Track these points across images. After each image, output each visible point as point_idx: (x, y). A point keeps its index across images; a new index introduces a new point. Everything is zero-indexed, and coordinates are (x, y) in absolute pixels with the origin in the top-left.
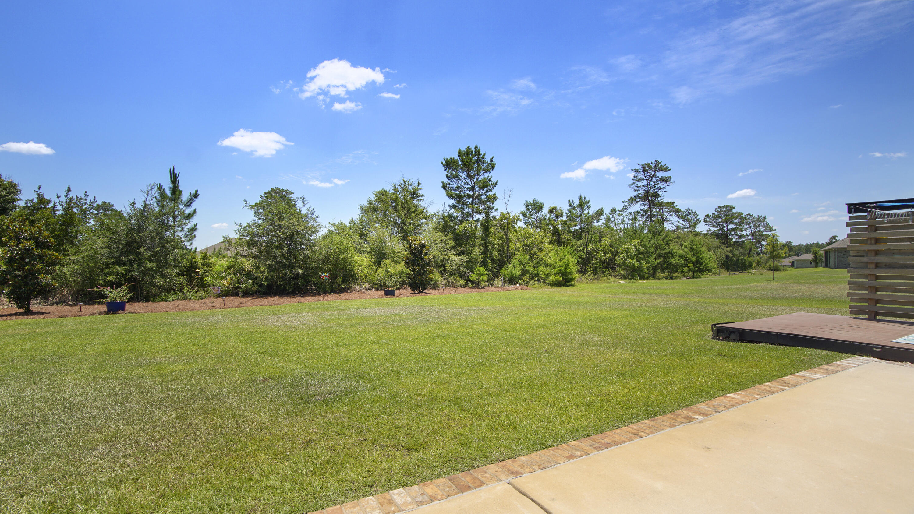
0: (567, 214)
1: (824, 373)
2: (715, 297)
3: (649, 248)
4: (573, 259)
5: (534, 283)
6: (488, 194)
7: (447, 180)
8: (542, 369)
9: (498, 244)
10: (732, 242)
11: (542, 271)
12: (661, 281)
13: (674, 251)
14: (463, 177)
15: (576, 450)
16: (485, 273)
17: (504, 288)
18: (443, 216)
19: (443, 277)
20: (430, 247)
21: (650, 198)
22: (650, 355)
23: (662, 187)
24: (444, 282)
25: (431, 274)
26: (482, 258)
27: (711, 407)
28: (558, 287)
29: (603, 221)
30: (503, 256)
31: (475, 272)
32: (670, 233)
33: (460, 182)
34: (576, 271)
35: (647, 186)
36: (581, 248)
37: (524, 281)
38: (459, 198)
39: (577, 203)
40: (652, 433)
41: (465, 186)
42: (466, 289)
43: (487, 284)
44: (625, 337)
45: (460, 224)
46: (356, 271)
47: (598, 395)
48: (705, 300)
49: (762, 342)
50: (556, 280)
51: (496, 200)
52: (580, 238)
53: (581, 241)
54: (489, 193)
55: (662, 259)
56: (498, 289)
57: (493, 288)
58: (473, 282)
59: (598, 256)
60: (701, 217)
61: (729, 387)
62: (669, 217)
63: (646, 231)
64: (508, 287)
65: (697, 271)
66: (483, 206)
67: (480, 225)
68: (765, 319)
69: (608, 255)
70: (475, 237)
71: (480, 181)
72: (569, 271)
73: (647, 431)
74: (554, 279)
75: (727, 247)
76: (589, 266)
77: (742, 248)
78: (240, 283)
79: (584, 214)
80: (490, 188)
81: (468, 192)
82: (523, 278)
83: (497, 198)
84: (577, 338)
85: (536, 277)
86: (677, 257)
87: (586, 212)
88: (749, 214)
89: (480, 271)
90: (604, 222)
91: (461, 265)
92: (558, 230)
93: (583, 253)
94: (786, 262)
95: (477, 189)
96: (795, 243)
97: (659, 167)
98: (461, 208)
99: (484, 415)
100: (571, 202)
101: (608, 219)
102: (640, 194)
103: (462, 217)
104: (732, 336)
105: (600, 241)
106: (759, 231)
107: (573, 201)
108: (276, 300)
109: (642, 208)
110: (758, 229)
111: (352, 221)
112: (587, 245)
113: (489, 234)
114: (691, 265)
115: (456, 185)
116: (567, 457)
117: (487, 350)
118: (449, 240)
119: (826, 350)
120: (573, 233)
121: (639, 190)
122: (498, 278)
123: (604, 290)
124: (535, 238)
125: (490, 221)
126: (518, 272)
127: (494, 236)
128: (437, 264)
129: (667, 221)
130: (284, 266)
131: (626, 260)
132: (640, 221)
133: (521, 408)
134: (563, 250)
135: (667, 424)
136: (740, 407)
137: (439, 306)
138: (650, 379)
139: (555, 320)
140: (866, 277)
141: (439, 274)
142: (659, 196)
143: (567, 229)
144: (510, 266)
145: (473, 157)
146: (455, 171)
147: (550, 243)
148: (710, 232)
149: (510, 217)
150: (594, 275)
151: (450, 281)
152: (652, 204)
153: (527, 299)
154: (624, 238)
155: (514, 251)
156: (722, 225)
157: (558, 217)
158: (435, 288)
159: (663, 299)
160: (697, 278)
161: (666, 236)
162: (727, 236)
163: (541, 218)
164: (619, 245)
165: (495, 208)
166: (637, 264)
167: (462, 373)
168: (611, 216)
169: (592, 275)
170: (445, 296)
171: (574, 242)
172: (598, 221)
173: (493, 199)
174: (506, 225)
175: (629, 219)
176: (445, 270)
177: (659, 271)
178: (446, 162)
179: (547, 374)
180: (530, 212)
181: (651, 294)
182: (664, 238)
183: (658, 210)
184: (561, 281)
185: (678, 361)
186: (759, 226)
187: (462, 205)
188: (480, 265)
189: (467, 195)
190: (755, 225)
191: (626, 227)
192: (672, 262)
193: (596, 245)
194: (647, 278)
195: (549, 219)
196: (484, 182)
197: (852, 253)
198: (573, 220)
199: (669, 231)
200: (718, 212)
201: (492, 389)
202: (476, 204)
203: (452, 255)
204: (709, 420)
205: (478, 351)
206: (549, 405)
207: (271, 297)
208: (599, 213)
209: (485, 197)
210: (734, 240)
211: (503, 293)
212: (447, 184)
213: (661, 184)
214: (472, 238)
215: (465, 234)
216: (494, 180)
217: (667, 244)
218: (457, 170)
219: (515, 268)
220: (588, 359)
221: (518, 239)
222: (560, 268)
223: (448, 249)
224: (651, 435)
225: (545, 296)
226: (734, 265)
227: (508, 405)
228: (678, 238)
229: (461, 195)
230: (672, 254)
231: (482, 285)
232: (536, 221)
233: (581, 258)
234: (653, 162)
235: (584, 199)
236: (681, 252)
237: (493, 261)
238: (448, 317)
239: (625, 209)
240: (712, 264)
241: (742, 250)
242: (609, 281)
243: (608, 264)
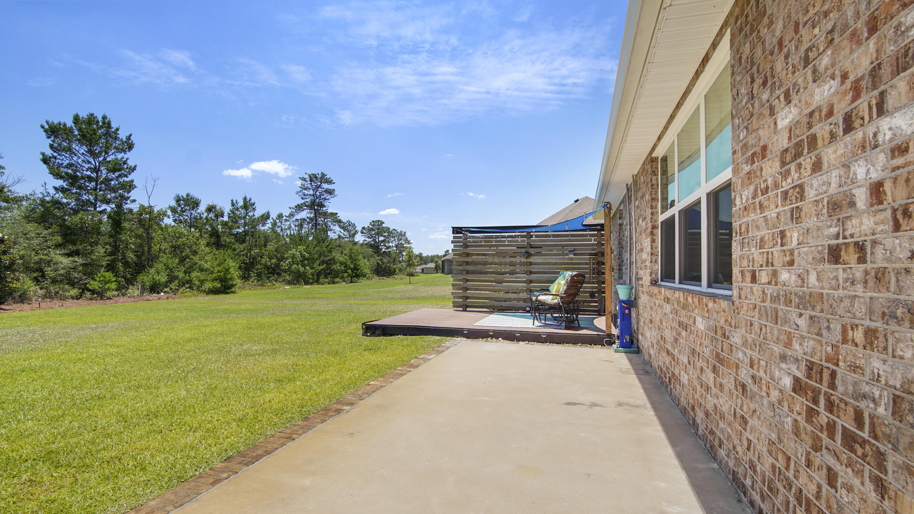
0: (229, 214)
1: (435, 354)
2: (368, 299)
3: (314, 254)
4: (234, 264)
5: (185, 291)
6: (121, 180)
7: (52, 152)
8: (187, 391)
9: (134, 244)
10: (382, 252)
11: (196, 277)
12: (324, 286)
13: (336, 258)
14: (80, 152)
15: (223, 472)
16: (114, 279)
17: (142, 298)
18: (43, 201)
19: (39, 285)
20: (15, 243)
21: (316, 207)
22: (308, 357)
23: (327, 198)
24: (41, 292)
25: (15, 282)
26: (108, 260)
27: (357, 396)
28: (216, 294)
29: (269, 225)
30: (141, 258)
31: (98, 279)
32: (333, 241)
33: (75, 158)
34: (238, 277)
35: (313, 196)
36: (244, 252)
37: (171, 289)
38: (73, 179)
39: (241, 203)
40: (304, 432)
41: (84, 164)
42: (80, 301)
43: (116, 293)
44: (285, 343)
45: (73, 214)
47: (252, 407)
48: (360, 302)
49: (398, 335)
50: (213, 287)
51: (133, 189)
52: (244, 241)
53: (245, 245)
54: (123, 178)
55: (325, 265)
56: (132, 299)
57: (125, 298)
58: (93, 292)
59: (263, 261)
60: (359, 228)
61: (371, 376)
62: (332, 226)
63: (311, 238)
64: (147, 297)
65: (355, 276)
66: (113, 195)
67: (107, 218)
68: (402, 315)
69: (273, 261)
70: (99, 233)
71: (109, 162)
72: (229, 276)
73: (300, 432)
74: (211, 286)
75: (378, 256)
76: (252, 271)
77: (389, 257)
79: (249, 216)
80: (126, 173)
81: (89, 173)
82: (171, 286)
83: (135, 187)
84: (234, 348)
85: (188, 284)
86: (338, 264)
87: (251, 214)
88: (394, 229)
89: (104, 277)
90: (271, 226)
91: (73, 269)
92: (217, 231)
93: (247, 257)
94: (419, 269)
95: (104, 172)
96: (424, 255)
97: (324, 179)
98: (76, 193)
99: (97, 463)
100: (234, 201)
101: (274, 224)
102: (307, 202)
103: (77, 205)
104: (377, 332)
105: (265, 245)
106: (401, 244)
107: (236, 201)
109: (309, 216)
110: (400, 242)
112: (250, 249)
113: (121, 230)
114: (350, 271)
115: (67, 162)
116: (211, 484)
117: (109, 378)
118: (52, 234)
119: (438, 336)
120: (236, 235)
121: (306, 199)
122: (133, 285)
123: (268, 296)
124: (188, 239)
125: (124, 215)
126: (163, 278)
127: (129, 233)
128: (27, 268)
129: (331, 230)
131: (291, 265)
132: (306, 228)
133: (155, 442)
134: (223, 253)
135: (319, 420)
136: (379, 391)
137: (29, 326)
138: (307, 380)
139: (209, 332)
140: (461, 280)
141: (30, 282)
142: (324, 206)
143: (228, 231)
144: (152, 271)
145: (98, 129)
146: (68, 142)
147: (208, 245)
148: (365, 243)
149: (153, 211)
150: (258, 280)
151: (53, 291)
152: (317, 213)
153: (174, 310)
154: (291, 244)
155: (158, 254)
156: (375, 237)
157: (218, 217)
158: (22, 302)
159: (324, 303)
160: (354, 282)
161: (329, 244)
162: (378, 246)
163: (197, 216)
164: (285, 251)
165: (131, 199)
166: (302, 269)
167: (62, 416)
168: (278, 221)
169: (256, 281)
170: (42, 312)
171: (236, 246)
172: (264, 224)
173: (130, 186)
174: (148, 221)
175: (295, 226)
176: (43, 276)
177: (323, 276)
178: (50, 127)
179: (194, 395)
180: (182, 208)
181: (314, 298)
182: (328, 246)
183: (323, 219)
184: (220, 288)
185: (333, 359)
186: (401, 239)
187: (77, 189)
188: (106, 270)
189: (87, 177)
190: (398, 238)
191: (292, 233)
192: (333, 269)
193: (261, 249)
194: (312, 284)
195: (207, 218)
196: (116, 164)
197: (454, 263)
198: (236, 222)
199: (332, 239)
200: (372, 225)
201: (113, 428)
202: (100, 190)
203: (57, 256)
204: (354, 409)
205: (93, 382)
206: (193, 430)
208: (265, 217)
209: (117, 183)
210: (383, 250)
211: (140, 304)
212: (50, 157)
213: (326, 196)
214: (93, 234)
215: (82, 228)
216: (131, 163)
217: (330, 251)
218: (70, 141)
219: (158, 273)
220: (245, 371)
221: (165, 239)
222: (219, 274)
223: (49, 248)
224: (304, 435)
225: (199, 305)
226: (383, 271)
227: (135, 443)
228: (339, 246)
229: (77, 176)
230: (333, 261)
231: (107, 294)
232: (190, 219)
233: (244, 263)
234: (320, 174)
235: (250, 201)
236: (341, 259)
237: (126, 264)
238: (44, 341)
239: (291, 215)
240: (367, 271)
241: (389, 259)
242: (274, 287)
243: (273, 269)
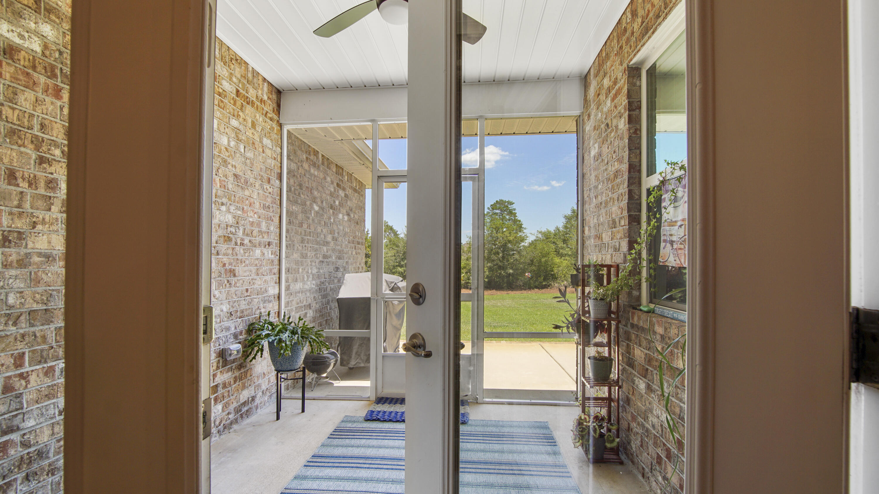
46: (556, 271)
78: (469, 279)
108: (494, 291)
111: (558, 229)
130: (500, 268)
207: (490, 290)
